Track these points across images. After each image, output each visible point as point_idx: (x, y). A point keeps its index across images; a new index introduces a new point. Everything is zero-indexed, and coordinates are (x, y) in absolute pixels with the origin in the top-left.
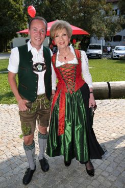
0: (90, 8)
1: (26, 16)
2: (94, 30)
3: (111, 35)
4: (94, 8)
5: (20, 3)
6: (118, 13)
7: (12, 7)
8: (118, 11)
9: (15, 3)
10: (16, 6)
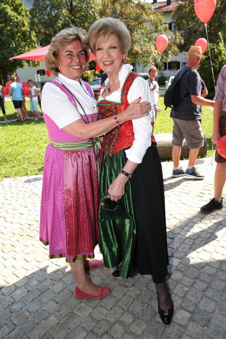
0: (130, 19)
1: (34, 34)
2: (137, 53)
3: (163, 60)
4: (136, 19)
5: (23, 13)
6: (173, 29)
7: (11, 21)
8: (173, 25)
9: (15, 14)
10: (17, 18)
